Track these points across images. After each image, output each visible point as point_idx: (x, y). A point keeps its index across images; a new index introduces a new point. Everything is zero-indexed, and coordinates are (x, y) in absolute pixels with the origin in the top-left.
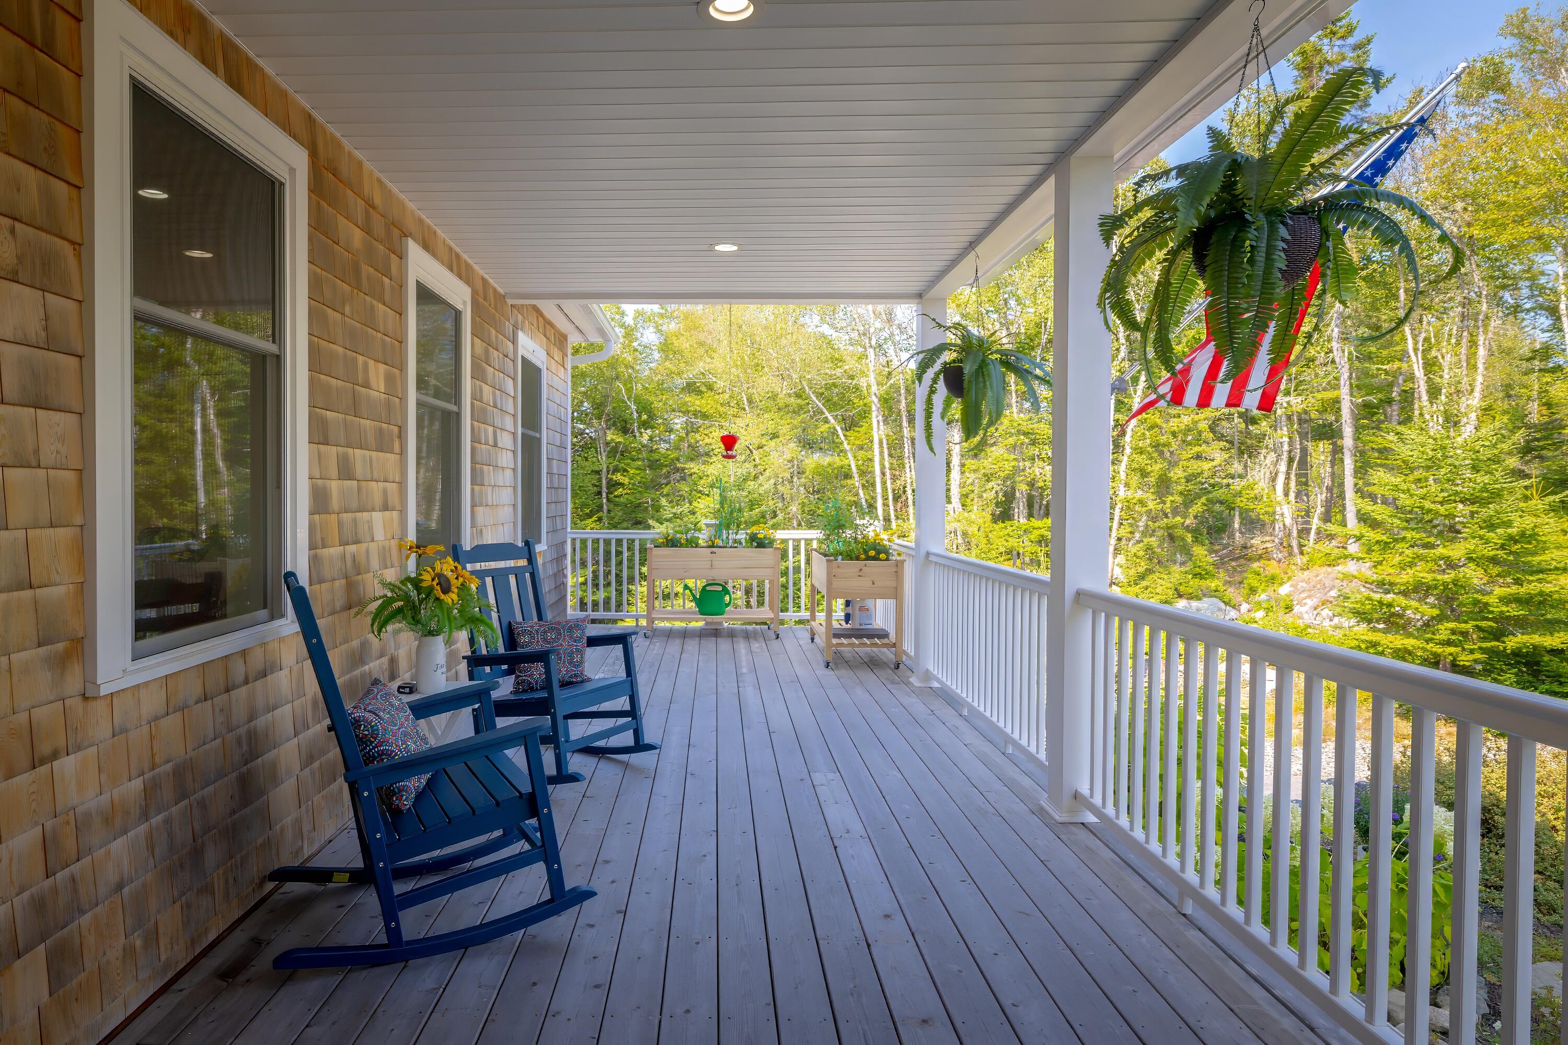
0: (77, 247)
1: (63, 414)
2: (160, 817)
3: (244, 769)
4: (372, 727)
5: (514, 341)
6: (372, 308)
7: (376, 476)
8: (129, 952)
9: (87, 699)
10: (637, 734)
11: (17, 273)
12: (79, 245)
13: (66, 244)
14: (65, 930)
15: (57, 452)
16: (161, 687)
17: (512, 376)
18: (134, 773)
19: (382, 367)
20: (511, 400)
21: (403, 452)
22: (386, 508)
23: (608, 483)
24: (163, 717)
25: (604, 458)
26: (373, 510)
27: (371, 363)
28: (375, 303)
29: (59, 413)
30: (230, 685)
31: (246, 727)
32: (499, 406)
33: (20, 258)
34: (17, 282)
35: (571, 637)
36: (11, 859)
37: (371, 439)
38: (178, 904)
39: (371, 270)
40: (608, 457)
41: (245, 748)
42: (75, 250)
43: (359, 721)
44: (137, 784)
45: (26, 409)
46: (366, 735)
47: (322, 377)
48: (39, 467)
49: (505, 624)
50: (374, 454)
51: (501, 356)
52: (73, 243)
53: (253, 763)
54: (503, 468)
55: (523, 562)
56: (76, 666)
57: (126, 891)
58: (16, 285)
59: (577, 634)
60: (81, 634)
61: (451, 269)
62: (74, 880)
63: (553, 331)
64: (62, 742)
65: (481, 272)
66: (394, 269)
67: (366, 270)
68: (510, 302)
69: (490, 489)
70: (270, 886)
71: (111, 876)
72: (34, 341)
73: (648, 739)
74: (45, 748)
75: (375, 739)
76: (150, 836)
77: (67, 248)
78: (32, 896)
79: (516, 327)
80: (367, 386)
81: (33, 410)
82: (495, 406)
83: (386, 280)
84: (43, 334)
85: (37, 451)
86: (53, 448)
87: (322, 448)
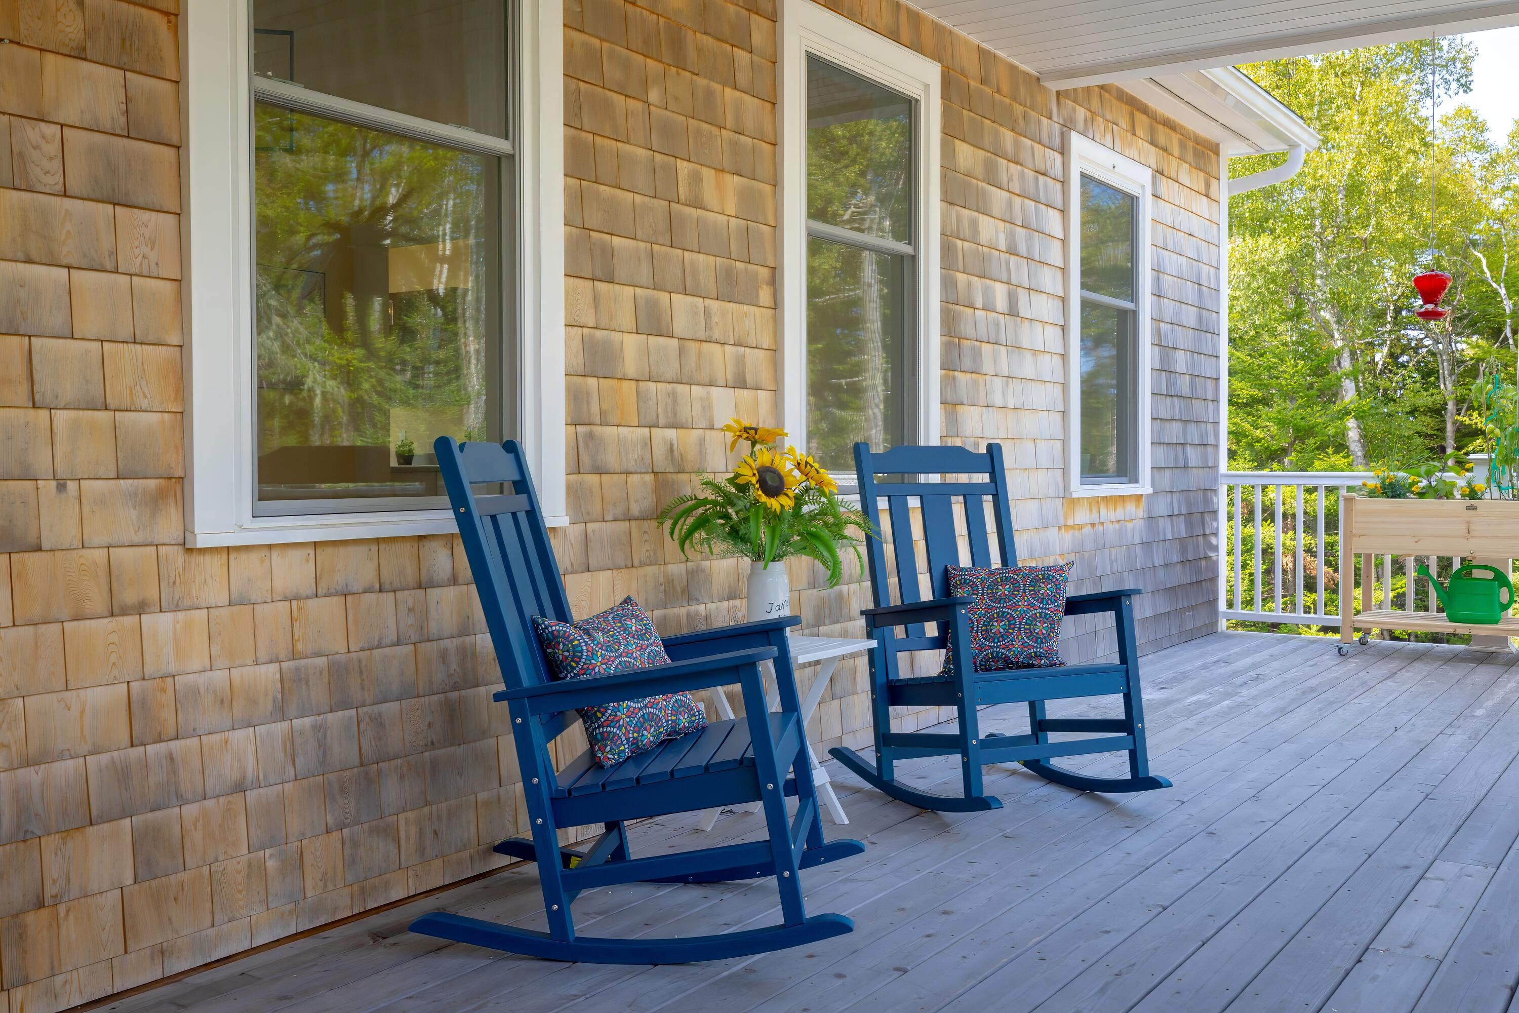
0: (172, 18)
1: (154, 214)
2: (307, 721)
3: (454, 695)
4: (574, 647)
5: (1064, 150)
6: (709, 94)
7: (717, 334)
8: (256, 871)
9: (190, 551)
10: (1137, 758)
11: (84, 49)
12: (176, 15)
13: (156, 16)
14: (158, 814)
15: (144, 257)
16: (307, 561)
17: (1060, 206)
18: (263, 655)
19: (733, 182)
20: (1057, 246)
21: (777, 305)
22: (740, 383)
23: (1458, 430)
24: (307, 598)
25: (1450, 386)
26: (711, 384)
27: (708, 175)
28: (717, 87)
29: (148, 213)
30: (424, 579)
31: (457, 641)
32: (1023, 250)
33: (88, 33)
34: (85, 59)
35: (1035, 594)
36: (82, 712)
37: (708, 281)
38: (336, 835)
39: (708, 41)
40: (1456, 384)
41: (454, 667)
42: (169, 22)
43: (558, 637)
44: (270, 672)
45: (100, 205)
46: (567, 657)
47: (602, 188)
48: (116, 272)
49: (938, 572)
50: (714, 305)
51: (1030, 174)
52: (167, 14)
53: (471, 691)
54: (1035, 352)
55: (985, 478)
56: (173, 510)
57: (251, 795)
58: (85, 64)
59: (1045, 589)
60: (179, 473)
61: (894, 36)
62: (172, 759)
63: (1175, 137)
64: (152, 593)
65: (974, 39)
66: (758, 38)
67: (696, 40)
68: (1053, 86)
69: (998, 381)
70: (504, 860)
71: (229, 771)
72: (108, 127)
73: (1154, 770)
74: (130, 597)
75: (578, 663)
76: (291, 738)
77: (159, 21)
78: (113, 761)
79: (1068, 126)
80: (697, 203)
81: (111, 207)
82: (1012, 251)
83: (742, 56)
84: (123, 119)
85: (114, 253)
86: (137, 251)
87: (602, 286)
